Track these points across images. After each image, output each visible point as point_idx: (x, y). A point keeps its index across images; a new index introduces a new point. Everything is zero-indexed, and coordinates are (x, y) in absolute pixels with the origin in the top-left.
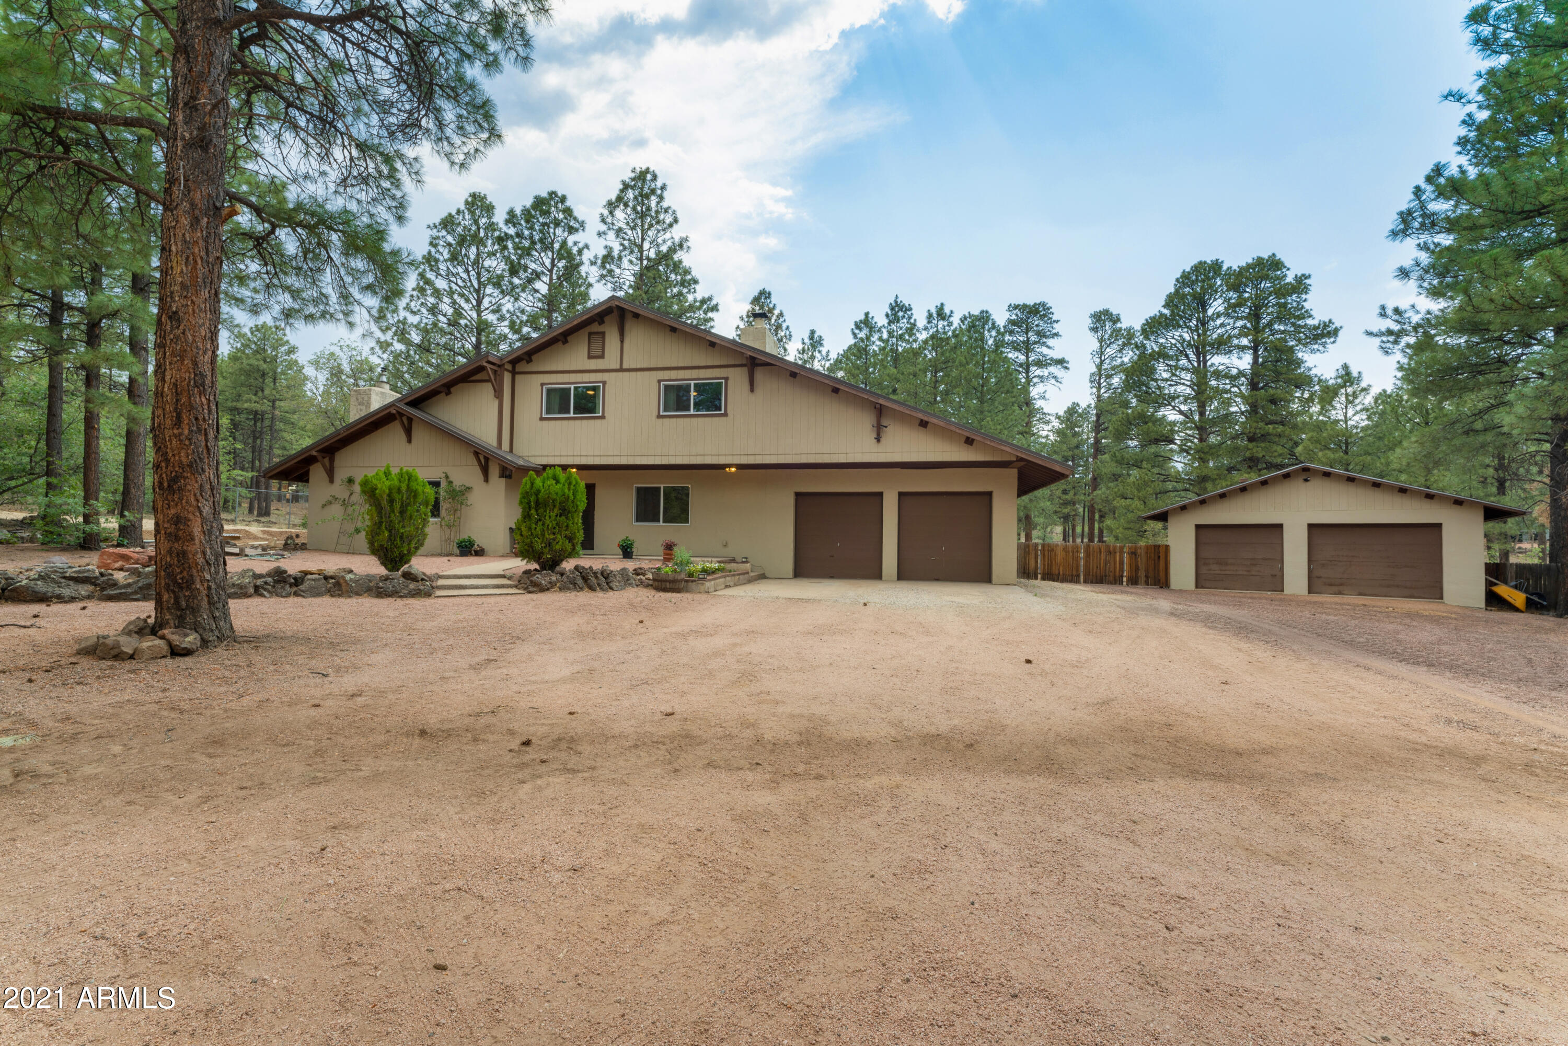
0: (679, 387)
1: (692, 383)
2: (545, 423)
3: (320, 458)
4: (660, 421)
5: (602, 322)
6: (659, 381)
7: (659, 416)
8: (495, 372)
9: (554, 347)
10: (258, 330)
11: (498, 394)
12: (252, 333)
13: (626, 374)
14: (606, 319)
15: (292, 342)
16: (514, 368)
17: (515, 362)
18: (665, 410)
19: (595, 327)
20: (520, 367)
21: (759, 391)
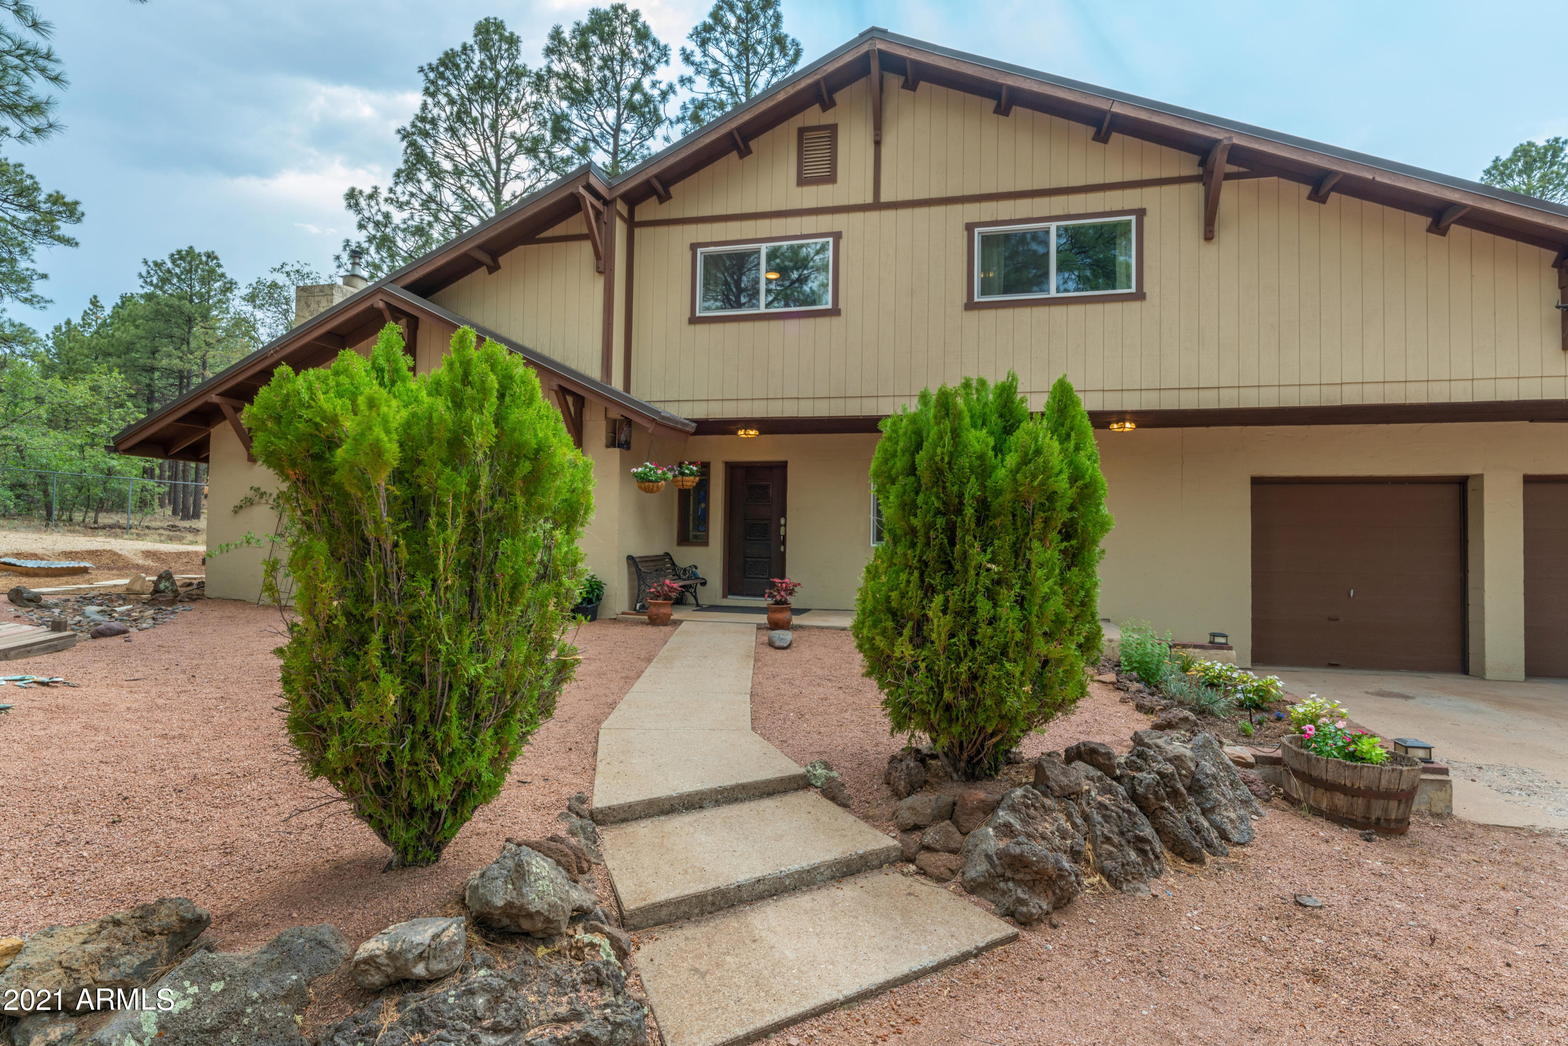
0: (1022, 238)
1: (1053, 226)
2: (701, 328)
3: (227, 410)
4: (974, 314)
5: (827, 104)
6: (970, 227)
7: (971, 305)
8: (598, 214)
9: (719, 165)
10: (182, 258)
11: (603, 266)
12: (174, 262)
13: (888, 215)
14: (839, 97)
15: (229, 276)
16: (631, 212)
17: (634, 198)
18: (983, 293)
19: (813, 116)
20: (649, 210)
21: (1227, 236)
